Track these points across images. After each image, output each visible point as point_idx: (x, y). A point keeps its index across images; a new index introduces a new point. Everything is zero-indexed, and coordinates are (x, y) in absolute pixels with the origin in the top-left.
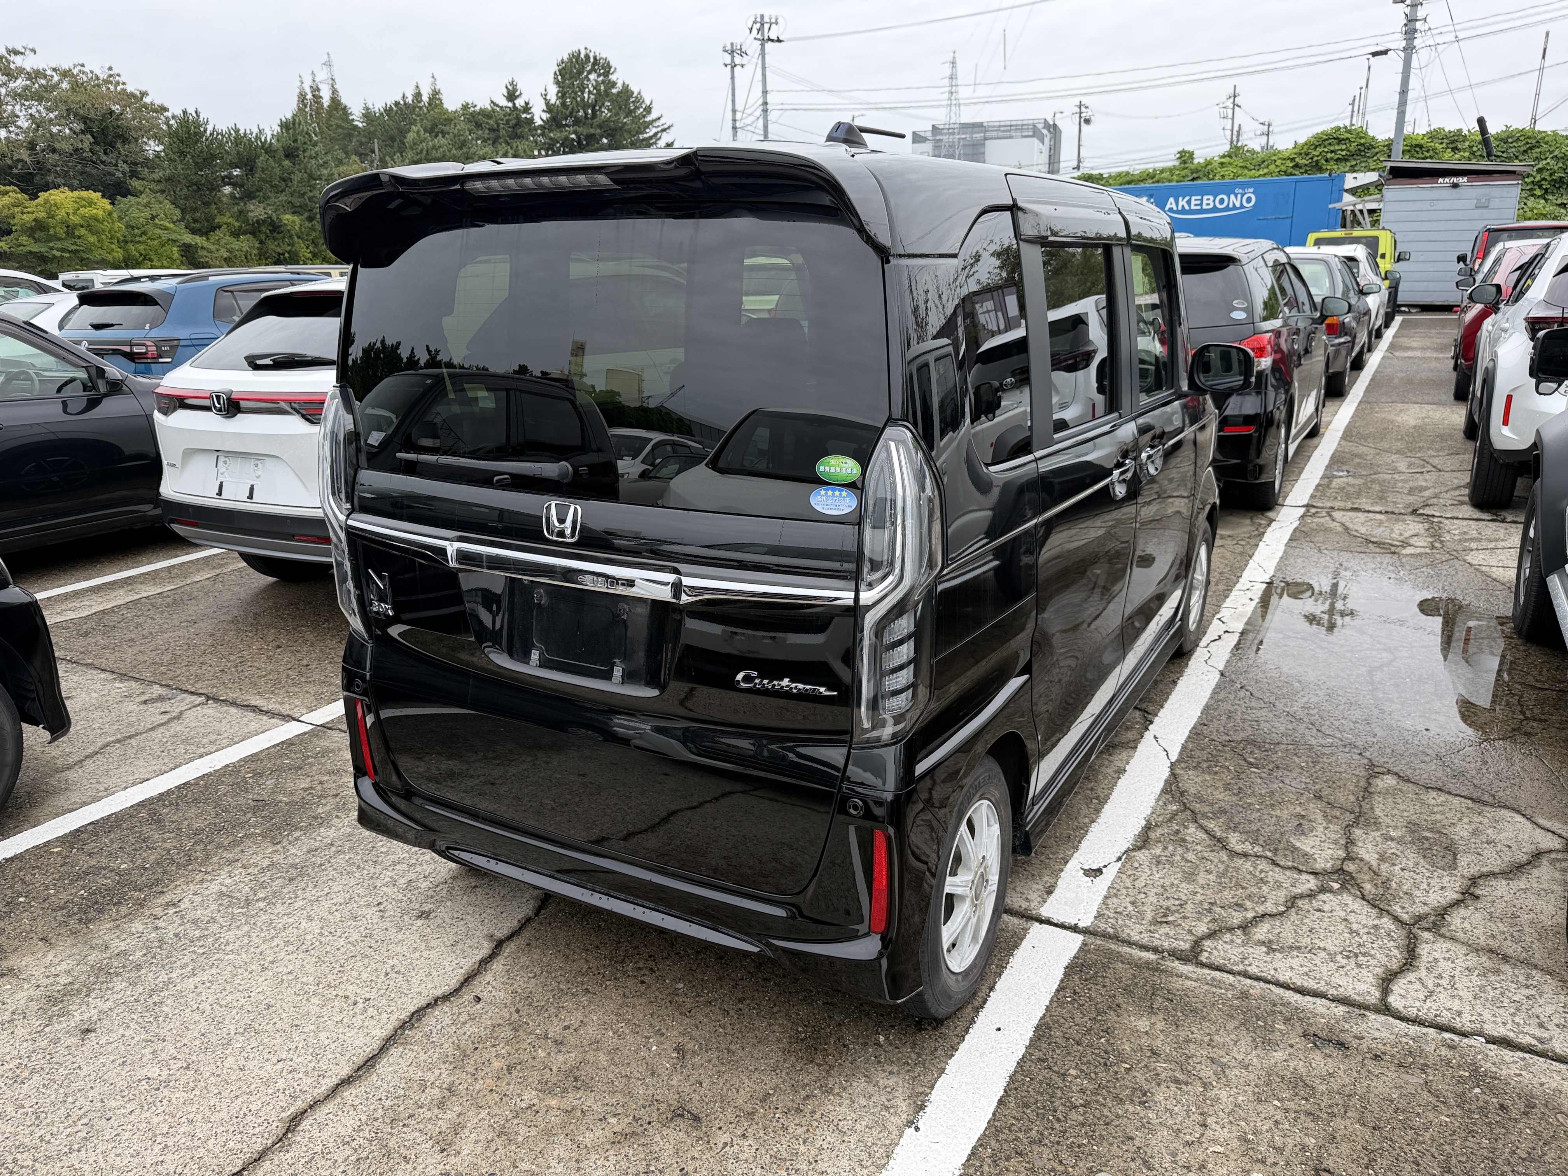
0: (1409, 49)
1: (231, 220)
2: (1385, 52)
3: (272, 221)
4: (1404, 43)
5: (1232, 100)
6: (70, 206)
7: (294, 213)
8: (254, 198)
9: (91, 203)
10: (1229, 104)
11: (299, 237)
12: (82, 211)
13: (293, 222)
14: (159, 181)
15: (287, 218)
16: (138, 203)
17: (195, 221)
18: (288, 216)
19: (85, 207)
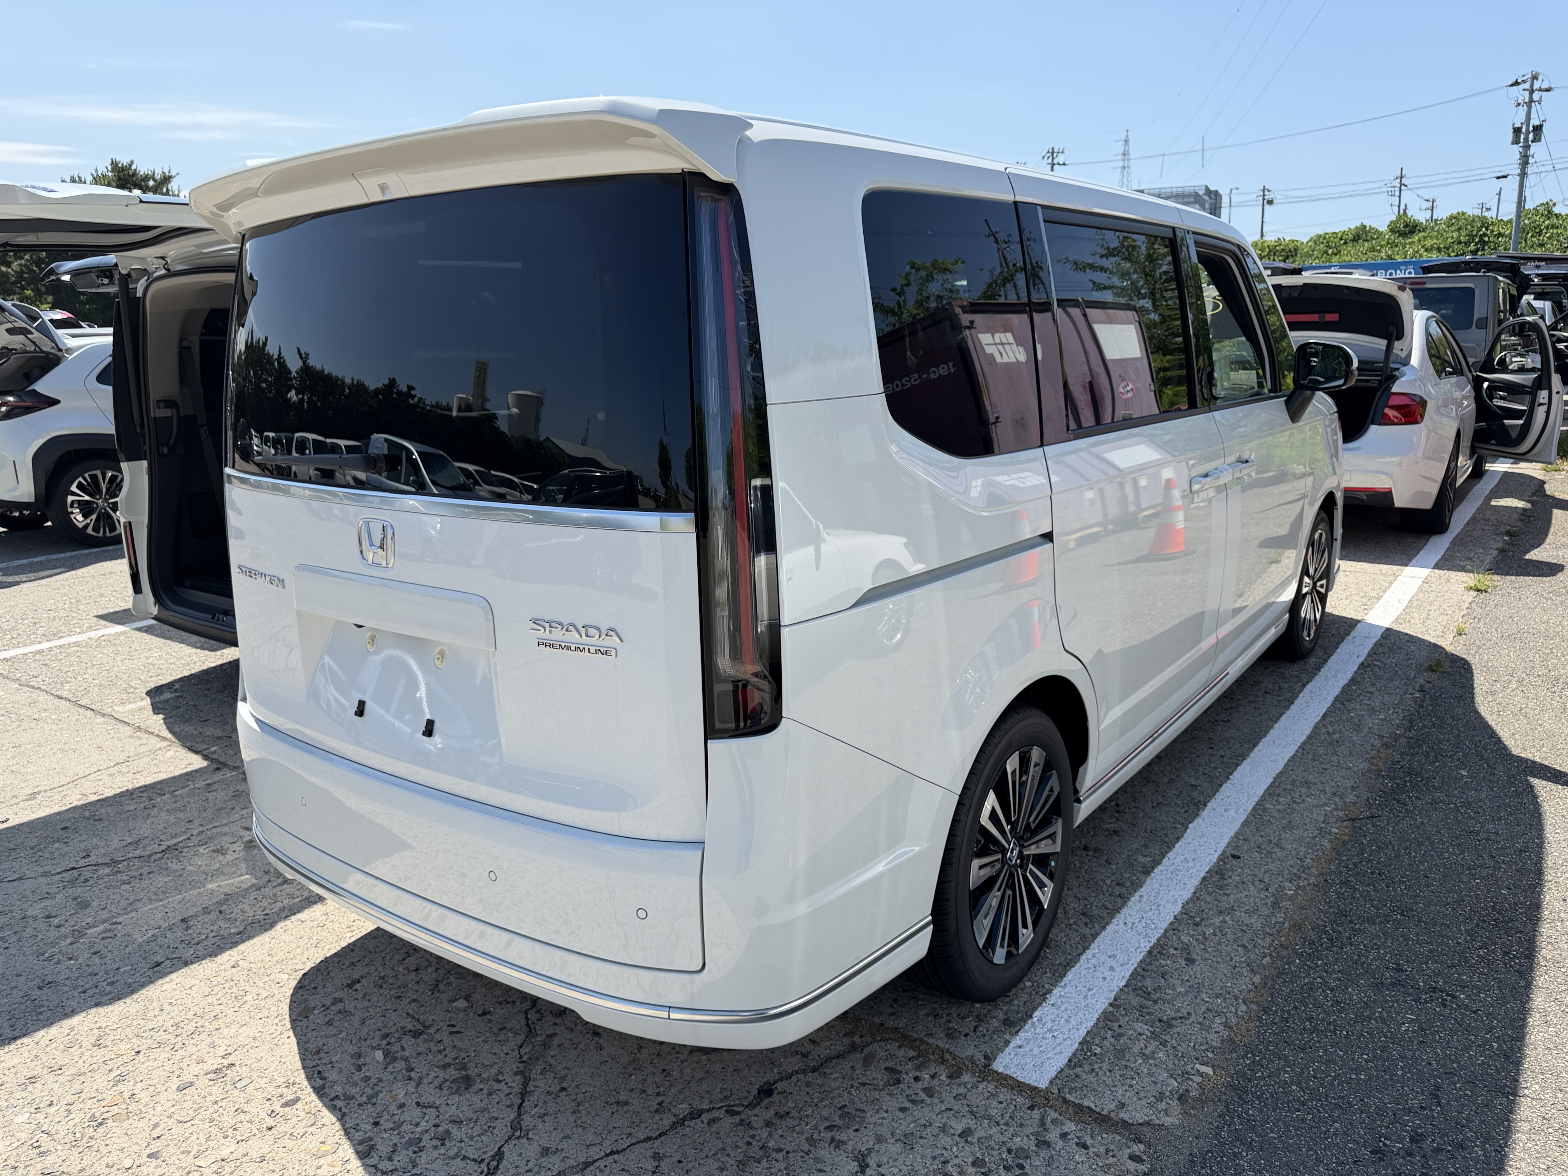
0: (1523, 175)
2: (1506, 177)
4: (1519, 171)
5: (1399, 180)
10: (1397, 183)
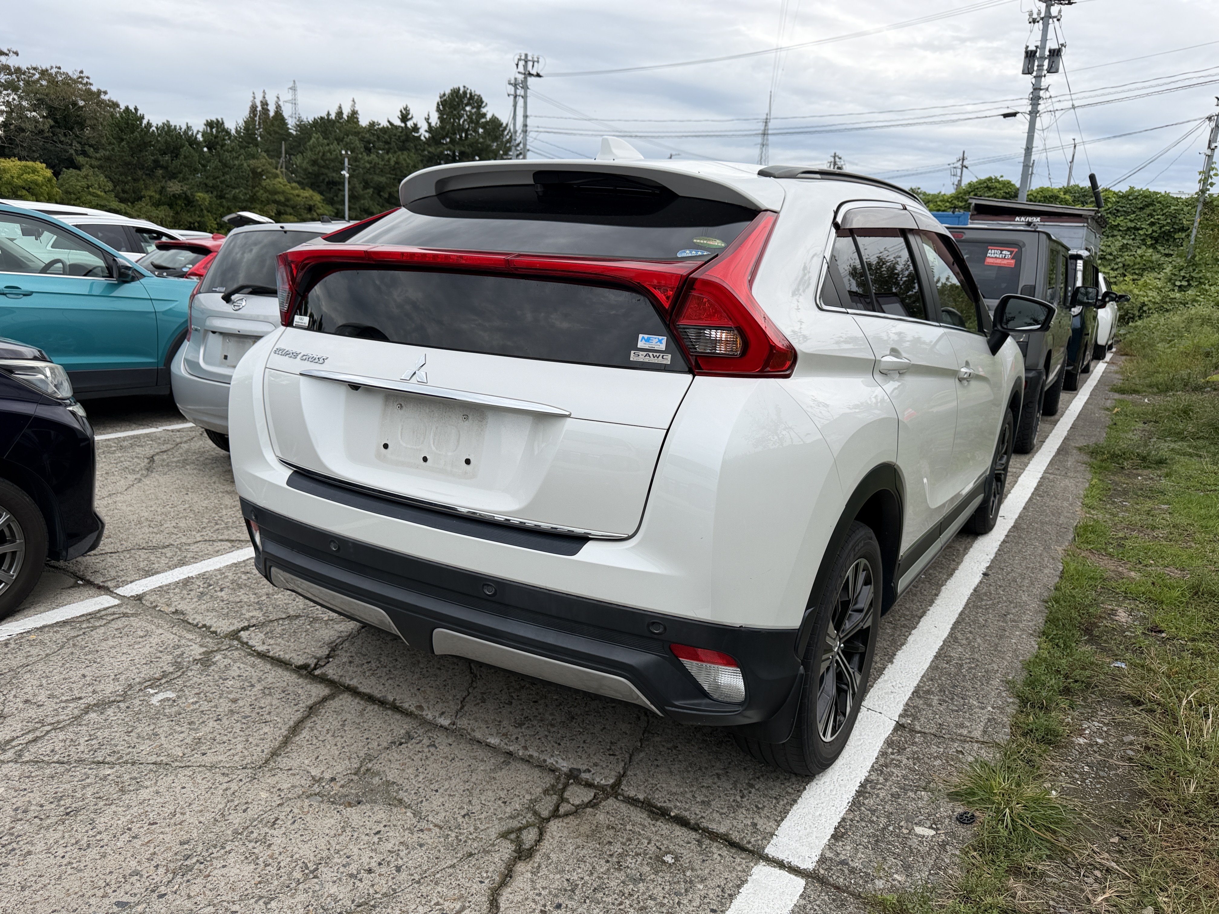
0: (1034, 113)
1: (153, 194)
3: (186, 196)
4: (1029, 108)
6: (15, 172)
7: (207, 192)
8: (175, 178)
9: (34, 171)
11: (208, 211)
12: (25, 176)
13: (204, 199)
14: (100, 159)
15: (200, 195)
16: (78, 175)
17: (124, 191)
18: (199, 194)
19: (29, 173)
